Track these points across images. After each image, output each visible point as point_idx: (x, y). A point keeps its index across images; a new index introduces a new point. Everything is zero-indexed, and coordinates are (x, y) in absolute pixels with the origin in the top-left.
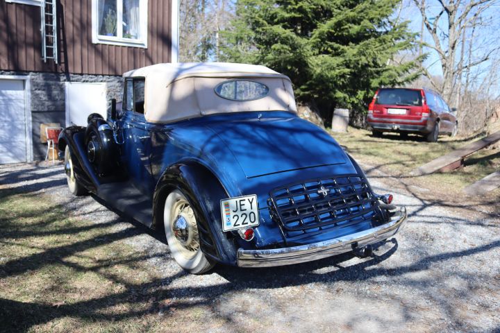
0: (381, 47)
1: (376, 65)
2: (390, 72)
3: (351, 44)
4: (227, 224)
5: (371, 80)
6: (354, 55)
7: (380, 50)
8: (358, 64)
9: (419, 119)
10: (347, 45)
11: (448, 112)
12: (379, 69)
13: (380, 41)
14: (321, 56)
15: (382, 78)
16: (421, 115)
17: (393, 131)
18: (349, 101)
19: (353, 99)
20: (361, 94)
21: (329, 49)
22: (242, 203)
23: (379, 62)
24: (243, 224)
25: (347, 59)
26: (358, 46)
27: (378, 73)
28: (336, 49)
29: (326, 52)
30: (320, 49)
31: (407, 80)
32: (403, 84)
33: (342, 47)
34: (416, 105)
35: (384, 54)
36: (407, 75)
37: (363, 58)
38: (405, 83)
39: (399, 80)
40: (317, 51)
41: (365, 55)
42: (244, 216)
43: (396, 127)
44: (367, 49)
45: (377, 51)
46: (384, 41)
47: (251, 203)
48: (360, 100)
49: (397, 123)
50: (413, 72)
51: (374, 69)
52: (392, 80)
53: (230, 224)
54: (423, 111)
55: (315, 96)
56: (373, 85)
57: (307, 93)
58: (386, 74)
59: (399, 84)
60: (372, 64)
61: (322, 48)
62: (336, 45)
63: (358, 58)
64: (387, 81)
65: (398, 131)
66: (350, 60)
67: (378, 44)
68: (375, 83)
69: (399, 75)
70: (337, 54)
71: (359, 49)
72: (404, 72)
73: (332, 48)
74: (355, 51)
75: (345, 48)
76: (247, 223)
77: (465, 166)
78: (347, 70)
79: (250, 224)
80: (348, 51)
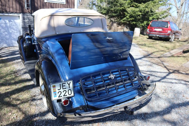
0: (154, 5)
1: (152, 12)
2: (157, 14)
3: (142, 3)
4: (54, 97)
5: (150, 17)
6: (143, 8)
7: (153, 6)
8: (145, 11)
9: (167, 33)
10: (141, 4)
11: (178, 30)
12: (153, 13)
13: (154, 3)
14: (131, 8)
15: (153, 17)
16: (168, 31)
17: (156, 37)
18: (141, 25)
19: (142, 24)
20: (145, 22)
21: (134, 5)
22: (63, 85)
23: (153, 10)
24: (64, 96)
25: (141, 9)
26: (145, 4)
27: (152, 14)
28: (136, 5)
29: (133, 6)
30: (130, 5)
31: (163, 17)
32: (162, 19)
33: (139, 4)
34: (166, 27)
35: (155, 7)
36: (163, 16)
37: (147, 9)
38: (162, 18)
39: (160, 17)
40: (129, 6)
41: (147, 8)
42: (65, 92)
43: (157, 36)
44: (148, 5)
45: (152, 6)
46: (155, 3)
47: (69, 85)
48: (145, 25)
49: (158, 34)
50: (165, 14)
51: (151, 13)
52: (157, 17)
53: (56, 96)
54: (168, 30)
55: (128, 23)
56: (150, 19)
57: (125, 21)
58: (155, 15)
59: (160, 19)
60: (150, 11)
61: (131, 5)
62: (136, 4)
63: (145, 9)
64: (155, 17)
65: (158, 37)
66: (142, 10)
67: (153, 4)
68: (151, 18)
69: (160, 16)
70: (137, 7)
71: (145, 5)
72: (162, 14)
73: (135, 5)
74: (144, 6)
75: (140, 5)
76: (67, 95)
77: (184, 53)
78: (140, 13)
79: (68, 96)
80: (141, 6)
